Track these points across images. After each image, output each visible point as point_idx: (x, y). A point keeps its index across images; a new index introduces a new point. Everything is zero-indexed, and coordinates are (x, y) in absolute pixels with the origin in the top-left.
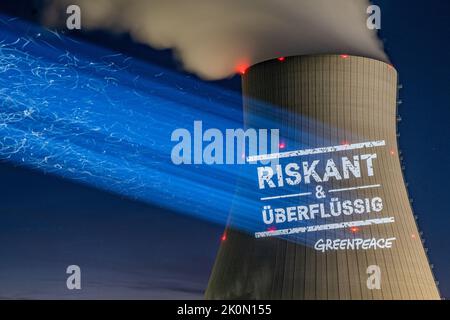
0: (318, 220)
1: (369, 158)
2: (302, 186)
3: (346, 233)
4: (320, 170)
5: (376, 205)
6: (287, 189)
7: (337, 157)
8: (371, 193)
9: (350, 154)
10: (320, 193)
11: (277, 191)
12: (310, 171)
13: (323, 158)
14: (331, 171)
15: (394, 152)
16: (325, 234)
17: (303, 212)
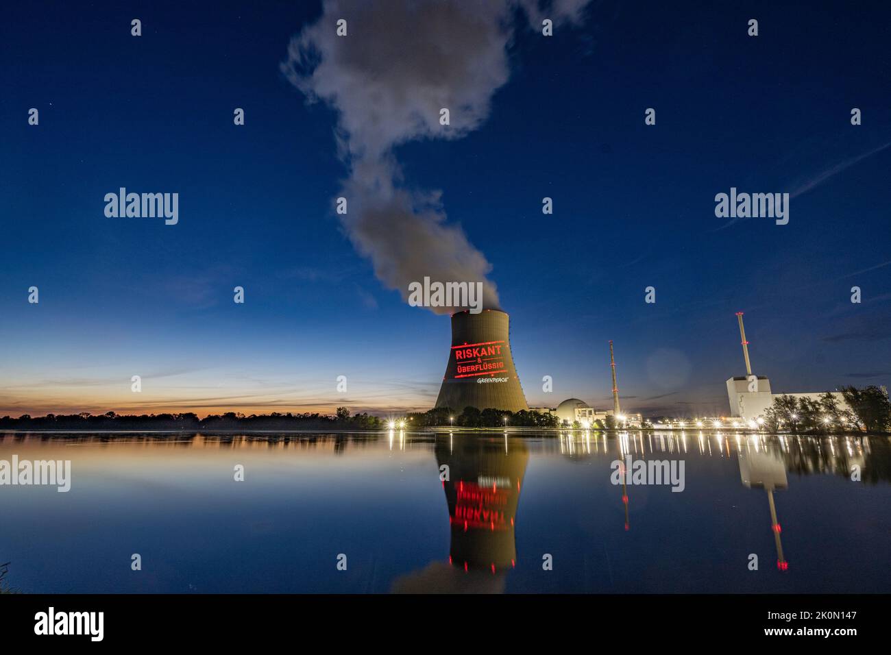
0: (478, 371)
1: (498, 348)
2: (473, 358)
3: (489, 376)
4: (479, 352)
6: (467, 359)
7: (486, 347)
9: (491, 346)
10: (479, 361)
11: (463, 360)
12: (476, 352)
13: (480, 347)
15: (508, 346)
16: (482, 377)
17: (473, 368)
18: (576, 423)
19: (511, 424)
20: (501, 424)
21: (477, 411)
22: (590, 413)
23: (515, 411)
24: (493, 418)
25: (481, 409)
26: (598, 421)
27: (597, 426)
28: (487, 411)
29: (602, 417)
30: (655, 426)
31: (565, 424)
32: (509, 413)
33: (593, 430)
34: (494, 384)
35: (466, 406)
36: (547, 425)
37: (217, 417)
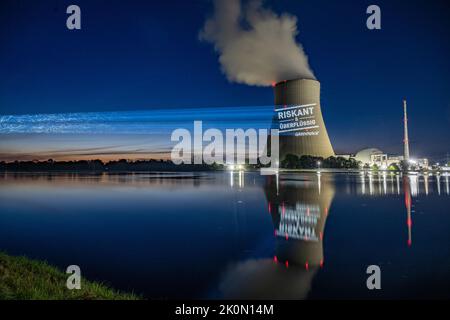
0: (296, 127)
1: (311, 109)
2: (292, 118)
3: (304, 131)
4: (297, 113)
5: (313, 122)
6: (287, 118)
7: (302, 109)
8: (312, 119)
9: (305, 108)
10: (297, 119)
11: (284, 119)
12: (294, 113)
13: (297, 109)
14: (300, 113)
15: (319, 107)
16: (298, 131)
17: (292, 125)
18: (375, 165)
19: (323, 167)
20: (315, 167)
21: (296, 157)
22: (384, 158)
23: (325, 157)
24: (309, 162)
25: (299, 156)
26: (394, 164)
27: (392, 168)
28: (304, 157)
29: (397, 161)
30: (444, 169)
31: (367, 166)
32: (321, 159)
33: (389, 171)
34: (308, 136)
35: (287, 153)
36: (351, 167)
37: (115, 162)
